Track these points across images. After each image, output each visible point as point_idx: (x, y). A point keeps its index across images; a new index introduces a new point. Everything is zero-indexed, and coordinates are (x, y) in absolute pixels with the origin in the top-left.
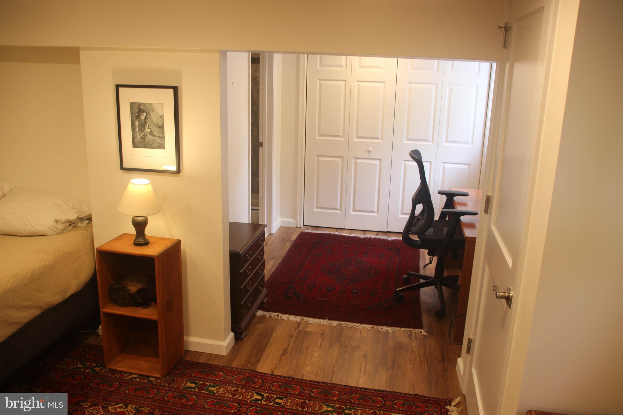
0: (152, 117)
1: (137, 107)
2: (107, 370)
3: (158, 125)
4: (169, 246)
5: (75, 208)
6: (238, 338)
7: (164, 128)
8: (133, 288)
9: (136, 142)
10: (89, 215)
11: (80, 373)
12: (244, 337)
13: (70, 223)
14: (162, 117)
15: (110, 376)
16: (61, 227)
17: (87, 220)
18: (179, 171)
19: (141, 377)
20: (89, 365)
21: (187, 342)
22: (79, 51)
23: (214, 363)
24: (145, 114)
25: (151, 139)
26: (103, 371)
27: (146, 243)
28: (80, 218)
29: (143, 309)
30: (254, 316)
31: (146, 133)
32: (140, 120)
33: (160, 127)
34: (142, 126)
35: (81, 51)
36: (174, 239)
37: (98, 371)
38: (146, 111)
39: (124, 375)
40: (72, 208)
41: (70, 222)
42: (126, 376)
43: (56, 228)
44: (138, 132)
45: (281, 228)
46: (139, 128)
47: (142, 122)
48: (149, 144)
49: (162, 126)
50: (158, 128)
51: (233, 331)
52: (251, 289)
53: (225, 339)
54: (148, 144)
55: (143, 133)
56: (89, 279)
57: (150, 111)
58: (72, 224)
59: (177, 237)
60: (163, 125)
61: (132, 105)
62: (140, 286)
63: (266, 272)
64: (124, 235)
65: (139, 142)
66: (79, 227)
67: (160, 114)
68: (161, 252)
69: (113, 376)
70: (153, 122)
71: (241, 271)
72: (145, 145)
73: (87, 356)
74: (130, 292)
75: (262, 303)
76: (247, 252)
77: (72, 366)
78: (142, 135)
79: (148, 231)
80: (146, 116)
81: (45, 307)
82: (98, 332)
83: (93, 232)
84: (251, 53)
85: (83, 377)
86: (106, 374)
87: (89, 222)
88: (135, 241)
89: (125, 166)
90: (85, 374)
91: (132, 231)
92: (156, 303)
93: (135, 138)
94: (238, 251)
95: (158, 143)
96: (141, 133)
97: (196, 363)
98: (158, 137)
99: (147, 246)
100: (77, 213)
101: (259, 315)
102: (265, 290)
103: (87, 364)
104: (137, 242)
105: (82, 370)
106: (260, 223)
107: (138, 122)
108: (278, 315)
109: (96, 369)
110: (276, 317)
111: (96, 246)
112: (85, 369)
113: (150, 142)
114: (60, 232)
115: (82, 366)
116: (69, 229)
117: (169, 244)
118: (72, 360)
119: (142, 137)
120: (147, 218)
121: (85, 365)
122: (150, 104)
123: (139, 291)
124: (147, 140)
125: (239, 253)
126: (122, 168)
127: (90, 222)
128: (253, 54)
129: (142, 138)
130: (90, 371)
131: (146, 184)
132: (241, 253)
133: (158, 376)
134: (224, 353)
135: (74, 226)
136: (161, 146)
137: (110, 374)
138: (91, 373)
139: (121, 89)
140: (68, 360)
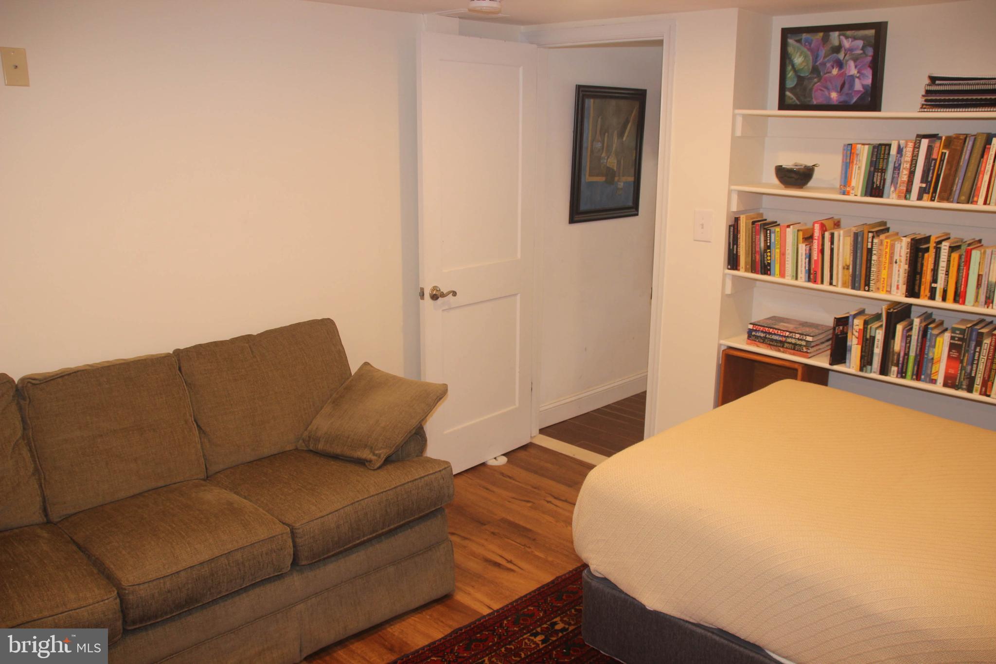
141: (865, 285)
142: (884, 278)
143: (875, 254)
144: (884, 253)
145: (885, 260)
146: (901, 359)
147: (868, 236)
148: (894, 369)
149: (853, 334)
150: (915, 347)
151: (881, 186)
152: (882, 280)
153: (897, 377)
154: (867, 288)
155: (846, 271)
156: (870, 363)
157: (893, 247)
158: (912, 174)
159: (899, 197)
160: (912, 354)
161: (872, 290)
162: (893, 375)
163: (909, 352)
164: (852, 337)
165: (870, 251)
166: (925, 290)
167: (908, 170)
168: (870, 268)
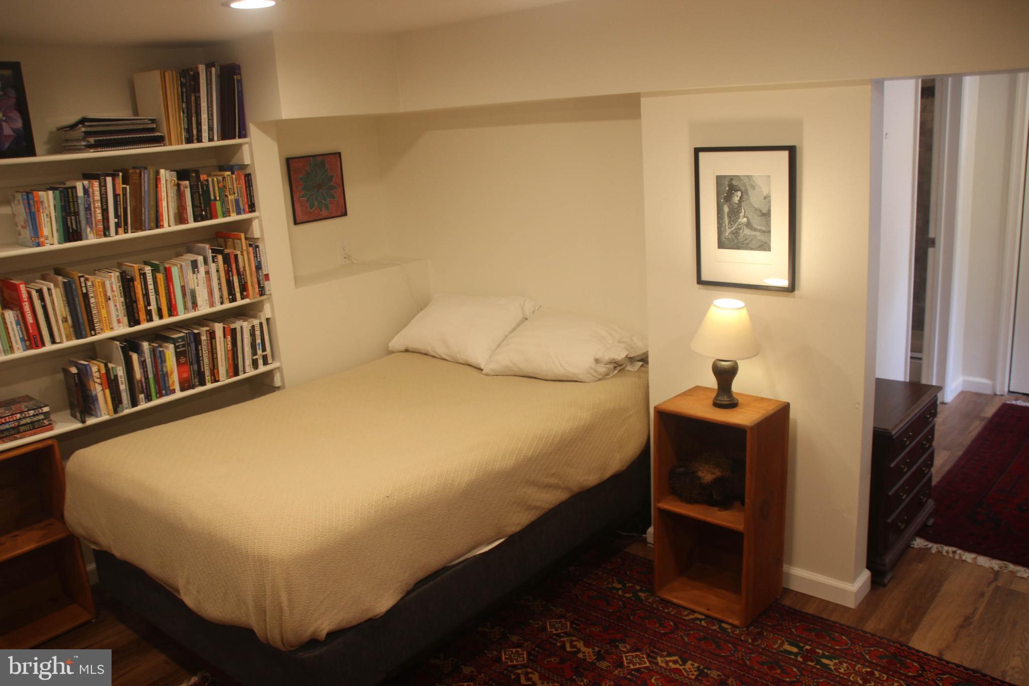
0: (751, 199)
1: (726, 183)
2: (657, 599)
3: (761, 211)
4: (771, 412)
5: (623, 342)
6: (877, 581)
7: (770, 216)
8: (707, 475)
9: (724, 239)
10: (644, 353)
11: (616, 596)
12: (889, 582)
13: (616, 365)
14: (767, 198)
15: (661, 609)
16: (602, 369)
17: (639, 361)
18: (792, 288)
19: (710, 620)
20: (631, 586)
21: (788, 574)
22: (640, 98)
23: (833, 619)
24: (739, 194)
25: (748, 233)
26: (650, 600)
27: (732, 405)
28: (629, 358)
29: (719, 511)
30: (908, 546)
31: (740, 225)
32: (731, 204)
33: (763, 215)
34: (734, 213)
35: (642, 99)
36: (778, 401)
37: (643, 598)
38: (741, 188)
39: (682, 611)
40: (619, 342)
41: (615, 362)
42: (685, 613)
43: (596, 371)
44: (727, 224)
45: (962, 393)
46: (729, 217)
47: (735, 207)
48: (745, 242)
49: (767, 212)
50: (760, 216)
51: (869, 567)
52: (907, 499)
53: (853, 580)
54: (743, 243)
55: (736, 225)
56: (638, 454)
57: (749, 188)
58: (618, 366)
59: (784, 398)
60: (769, 210)
61: (719, 179)
62: (718, 473)
63: (933, 470)
64: (697, 389)
65: (728, 239)
66: (628, 371)
67: (765, 193)
68: (758, 421)
69: (666, 611)
70: (753, 207)
71: (892, 465)
72: (738, 245)
73: (628, 573)
74: (702, 481)
75: (925, 525)
76: (905, 431)
77: (605, 584)
78: (733, 229)
79: (738, 386)
80: (741, 198)
81: (576, 489)
82: (646, 538)
83: (648, 380)
84: (922, 81)
85: (620, 603)
86: (654, 606)
87: (642, 364)
88: (715, 399)
89: (704, 278)
90: (624, 599)
91: (711, 382)
92: (743, 504)
93: (722, 232)
94: (888, 430)
95: (760, 240)
96: (732, 225)
97: (801, 612)
98: (760, 230)
99: (735, 409)
100: (626, 349)
101: (918, 545)
102: (930, 504)
103: (627, 585)
104: (718, 402)
105: (620, 592)
106: (924, 381)
107: (729, 207)
108: (954, 552)
109: (640, 594)
110: (951, 555)
111: (654, 403)
112: (624, 592)
113: (746, 239)
114: (600, 377)
115: (620, 586)
116: (614, 374)
117: (771, 408)
118: (605, 575)
119: (734, 231)
120: (736, 364)
121: (624, 586)
122: (749, 177)
123: (716, 481)
124: (741, 235)
125: (891, 433)
126: (700, 281)
127: (644, 364)
128: (923, 82)
129: (732, 233)
130: (631, 597)
131: (738, 309)
132: (893, 433)
133: (736, 622)
134: (851, 603)
135: (621, 370)
136: (765, 246)
137: (661, 607)
138: (632, 600)
139: (702, 155)
140: (600, 573)
141: (91, 330)
142: (105, 317)
143: (92, 297)
144: (99, 293)
145: (101, 299)
146: (144, 385)
147: (80, 281)
148: (142, 396)
149: (95, 382)
150: (151, 369)
151: (79, 229)
152: (104, 319)
153: (146, 403)
154: (93, 333)
155: (66, 324)
156: (121, 402)
157: (104, 284)
158: (105, 211)
159: (98, 236)
160: (151, 376)
161: (99, 333)
162: (142, 402)
163: (148, 375)
164: (95, 386)
165: (86, 296)
166: (142, 316)
167: (100, 209)
168: (91, 312)
